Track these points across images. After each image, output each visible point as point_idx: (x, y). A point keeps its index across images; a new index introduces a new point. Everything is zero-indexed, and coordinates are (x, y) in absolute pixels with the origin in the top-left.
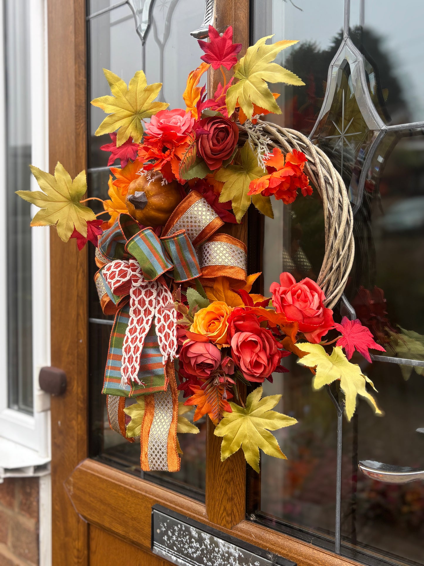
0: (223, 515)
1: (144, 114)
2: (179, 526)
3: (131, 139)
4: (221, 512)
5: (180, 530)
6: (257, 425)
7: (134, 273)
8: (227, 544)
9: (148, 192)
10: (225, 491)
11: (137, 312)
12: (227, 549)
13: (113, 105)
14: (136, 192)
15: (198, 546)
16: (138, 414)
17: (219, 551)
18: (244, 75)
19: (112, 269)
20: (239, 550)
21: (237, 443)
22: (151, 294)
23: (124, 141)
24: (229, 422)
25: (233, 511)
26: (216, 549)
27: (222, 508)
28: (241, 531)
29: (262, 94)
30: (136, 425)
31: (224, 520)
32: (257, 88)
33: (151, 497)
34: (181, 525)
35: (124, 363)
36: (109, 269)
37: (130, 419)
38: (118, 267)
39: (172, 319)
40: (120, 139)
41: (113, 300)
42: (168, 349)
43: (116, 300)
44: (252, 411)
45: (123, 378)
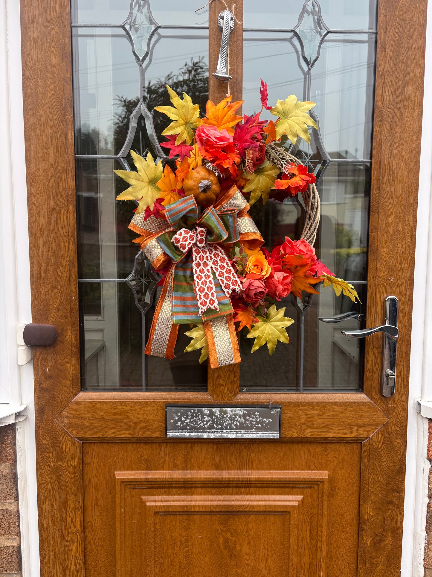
0: (227, 393)
2: (192, 411)
3: (184, 142)
4: (225, 392)
5: (193, 414)
6: (276, 326)
7: (202, 237)
8: (234, 409)
9: (212, 181)
10: (228, 378)
11: (198, 265)
12: (234, 412)
13: (175, 114)
14: (203, 180)
15: (210, 419)
16: (200, 334)
17: (227, 416)
18: (284, 116)
19: (183, 235)
20: (243, 410)
21: (265, 339)
22: (206, 253)
23: (180, 143)
24: (259, 327)
25: (233, 388)
26: (225, 416)
27: (226, 389)
28: (240, 399)
29: (303, 130)
30: (196, 342)
31: (228, 396)
32: (300, 126)
33: (160, 400)
34: (194, 410)
35: (200, 299)
36: (181, 234)
37: (192, 338)
38: (187, 233)
39: (228, 268)
40: (178, 140)
41: (174, 258)
42: (232, 286)
43: (176, 258)
44: (271, 319)
45: (200, 309)
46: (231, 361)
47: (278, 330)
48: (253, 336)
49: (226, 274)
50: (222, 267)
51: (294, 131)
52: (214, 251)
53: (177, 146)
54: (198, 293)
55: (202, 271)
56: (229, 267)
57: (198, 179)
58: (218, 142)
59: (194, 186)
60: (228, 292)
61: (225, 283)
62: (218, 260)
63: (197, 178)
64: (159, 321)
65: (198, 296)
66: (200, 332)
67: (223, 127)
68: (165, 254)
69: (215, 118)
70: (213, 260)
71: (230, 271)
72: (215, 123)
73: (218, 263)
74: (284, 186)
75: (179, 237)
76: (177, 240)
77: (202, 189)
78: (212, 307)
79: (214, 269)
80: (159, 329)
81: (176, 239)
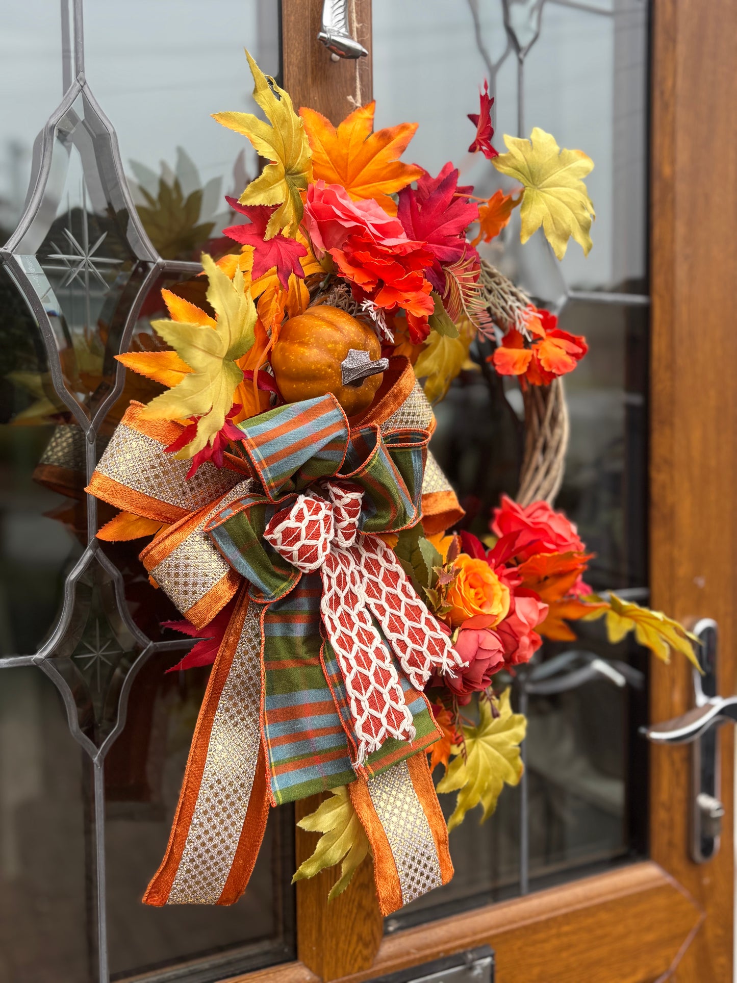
0: (357, 951)
1: (299, 178)
6: (498, 746)
7: (350, 520)
11: (335, 602)
14: (352, 350)
16: (338, 816)
18: (529, 181)
21: (479, 789)
24: (464, 758)
29: (581, 226)
30: (330, 843)
32: (574, 213)
35: (361, 711)
36: (300, 517)
37: (319, 835)
38: (317, 511)
39: (409, 601)
40: (274, 224)
41: (266, 588)
42: (430, 658)
43: (273, 588)
44: (486, 726)
45: (363, 745)
46: (433, 881)
47: (505, 756)
48: (454, 785)
49: (408, 623)
50: (394, 601)
51: (564, 225)
52: (365, 555)
53: (271, 241)
54: (352, 692)
55: (346, 619)
56: (411, 598)
57: (340, 347)
58: (382, 239)
59: (330, 366)
60: (419, 677)
61: (409, 651)
62: (379, 580)
63: (336, 343)
64: (204, 792)
65: (353, 704)
66: (338, 810)
67: (362, 193)
68: (234, 576)
69: (334, 162)
70: (365, 580)
71: (418, 610)
72: (333, 176)
73: (380, 591)
74: (518, 366)
75: (298, 524)
76: (291, 536)
77: (353, 377)
78: (398, 734)
79: (373, 607)
80: (204, 819)
81: (287, 533)
